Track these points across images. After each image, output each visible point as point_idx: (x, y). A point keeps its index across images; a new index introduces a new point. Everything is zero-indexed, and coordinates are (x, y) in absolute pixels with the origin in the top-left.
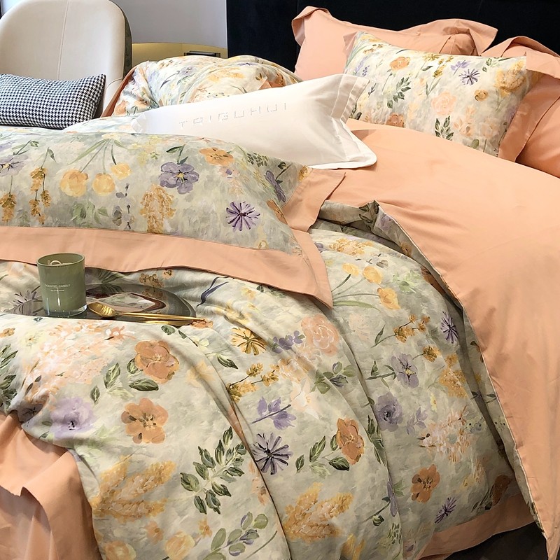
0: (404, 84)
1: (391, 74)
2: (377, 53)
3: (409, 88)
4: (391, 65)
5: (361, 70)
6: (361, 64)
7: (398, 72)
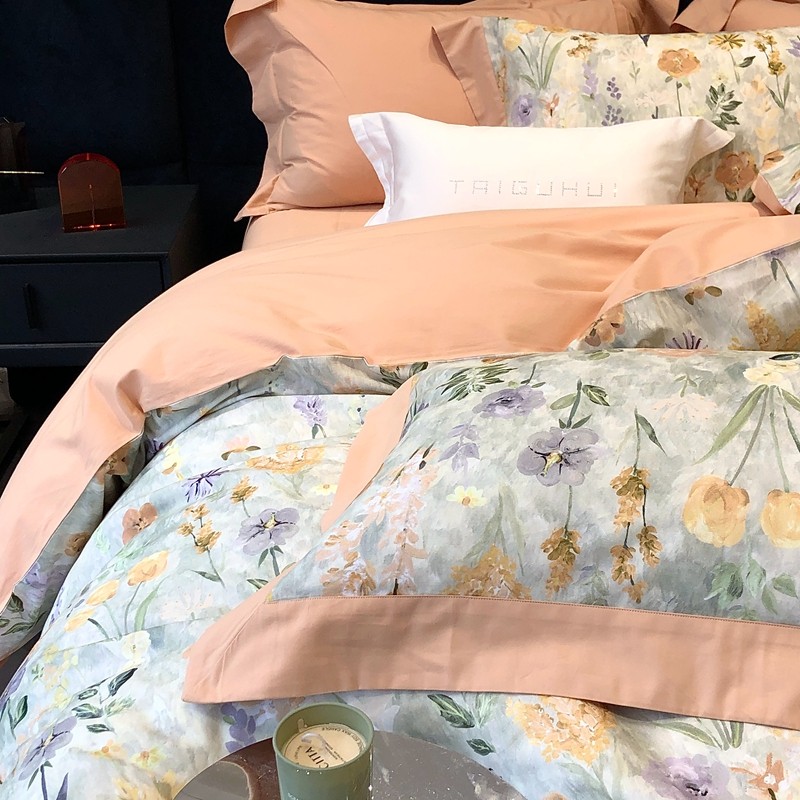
0: (720, 98)
1: (679, 86)
2: (607, 52)
3: (738, 103)
4: (663, 68)
5: (601, 89)
6: (589, 78)
7: (690, 79)
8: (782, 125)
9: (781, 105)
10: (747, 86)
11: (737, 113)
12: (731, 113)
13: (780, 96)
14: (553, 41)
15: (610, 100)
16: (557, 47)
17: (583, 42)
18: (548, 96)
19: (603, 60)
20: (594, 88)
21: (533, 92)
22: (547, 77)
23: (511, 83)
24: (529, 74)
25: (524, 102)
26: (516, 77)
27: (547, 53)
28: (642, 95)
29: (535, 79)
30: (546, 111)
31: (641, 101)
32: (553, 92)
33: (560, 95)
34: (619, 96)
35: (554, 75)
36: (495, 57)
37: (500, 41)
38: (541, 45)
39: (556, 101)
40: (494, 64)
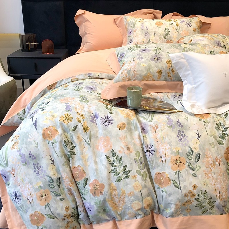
0: (167, 30)
1: (159, 28)
2: (146, 22)
3: (170, 31)
4: (156, 25)
6: (142, 26)
7: (161, 27)
8: (178, 35)
9: (178, 32)
10: (172, 28)
11: (169, 33)
12: (168, 33)
13: (178, 30)
14: (136, 19)
15: (146, 30)
16: (137, 21)
17: (142, 20)
18: (135, 29)
20: (143, 28)
21: (132, 29)
22: (135, 26)
23: (128, 28)
24: (131, 25)
25: (130, 31)
26: (129, 26)
27: (135, 22)
28: (152, 29)
29: (132, 26)
30: (134, 32)
32: (136, 28)
33: (137, 29)
34: (148, 29)
36: (125, 23)
37: (126, 20)
38: (134, 20)
39: (136, 30)
40: (125, 24)
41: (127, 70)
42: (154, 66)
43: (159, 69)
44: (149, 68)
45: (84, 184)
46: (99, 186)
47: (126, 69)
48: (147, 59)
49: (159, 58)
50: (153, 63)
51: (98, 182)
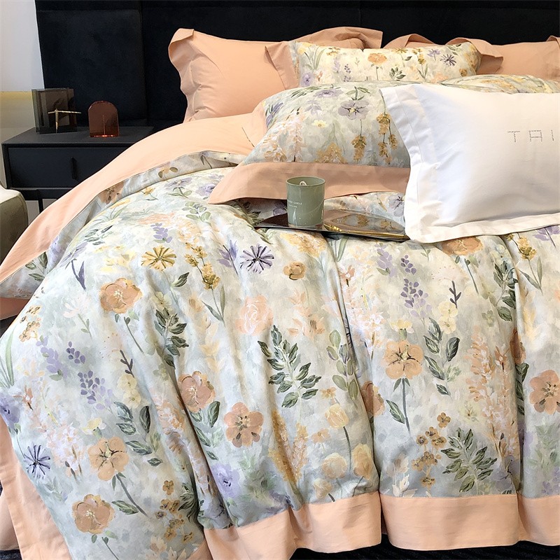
0: (396, 73)
1: (377, 68)
2: (345, 54)
3: (404, 76)
4: (370, 61)
5: (342, 69)
6: (336, 64)
7: (382, 65)
9: (424, 77)
10: (408, 68)
13: (423, 73)
14: (320, 49)
15: (345, 73)
16: (322, 52)
17: (334, 50)
18: (317, 72)
19: (343, 57)
20: (339, 68)
21: (311, 72)
22: (317, 65)
23: (300, 68)
24: (309, 63)
25: (307, 76)
26: (303, 65)
27: (317, 54)
28: (360, 72)
29: (312, 65)
30: (317, 79)
31: (360, 74)
32: (320, 71)
33: (323, 72)
34: (350, 72)
35: (320, 63)
36: (294, 58)
37: (296, 52)
38: (315, 51)
39: (321, 75)
40: (293, 61)
41: (278, 135)
42: (347, 127)
43: (357, 134)
44: (334, 131)
45: (211, 417)
46: (249, 420)
47: (276, 133)
48: (330, 111)
49: (359, 110)
50: (343, 121)
51: (246, 410)
